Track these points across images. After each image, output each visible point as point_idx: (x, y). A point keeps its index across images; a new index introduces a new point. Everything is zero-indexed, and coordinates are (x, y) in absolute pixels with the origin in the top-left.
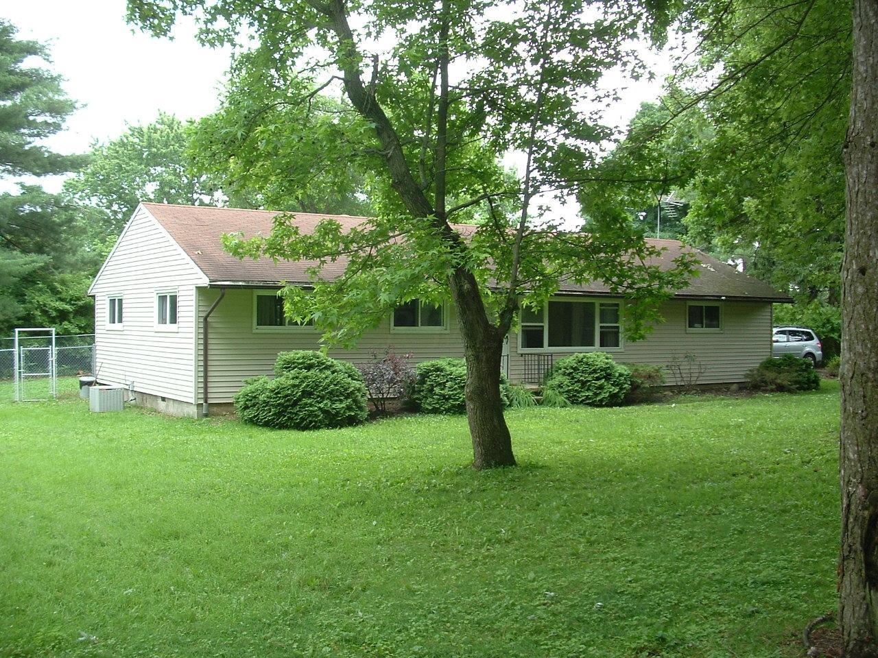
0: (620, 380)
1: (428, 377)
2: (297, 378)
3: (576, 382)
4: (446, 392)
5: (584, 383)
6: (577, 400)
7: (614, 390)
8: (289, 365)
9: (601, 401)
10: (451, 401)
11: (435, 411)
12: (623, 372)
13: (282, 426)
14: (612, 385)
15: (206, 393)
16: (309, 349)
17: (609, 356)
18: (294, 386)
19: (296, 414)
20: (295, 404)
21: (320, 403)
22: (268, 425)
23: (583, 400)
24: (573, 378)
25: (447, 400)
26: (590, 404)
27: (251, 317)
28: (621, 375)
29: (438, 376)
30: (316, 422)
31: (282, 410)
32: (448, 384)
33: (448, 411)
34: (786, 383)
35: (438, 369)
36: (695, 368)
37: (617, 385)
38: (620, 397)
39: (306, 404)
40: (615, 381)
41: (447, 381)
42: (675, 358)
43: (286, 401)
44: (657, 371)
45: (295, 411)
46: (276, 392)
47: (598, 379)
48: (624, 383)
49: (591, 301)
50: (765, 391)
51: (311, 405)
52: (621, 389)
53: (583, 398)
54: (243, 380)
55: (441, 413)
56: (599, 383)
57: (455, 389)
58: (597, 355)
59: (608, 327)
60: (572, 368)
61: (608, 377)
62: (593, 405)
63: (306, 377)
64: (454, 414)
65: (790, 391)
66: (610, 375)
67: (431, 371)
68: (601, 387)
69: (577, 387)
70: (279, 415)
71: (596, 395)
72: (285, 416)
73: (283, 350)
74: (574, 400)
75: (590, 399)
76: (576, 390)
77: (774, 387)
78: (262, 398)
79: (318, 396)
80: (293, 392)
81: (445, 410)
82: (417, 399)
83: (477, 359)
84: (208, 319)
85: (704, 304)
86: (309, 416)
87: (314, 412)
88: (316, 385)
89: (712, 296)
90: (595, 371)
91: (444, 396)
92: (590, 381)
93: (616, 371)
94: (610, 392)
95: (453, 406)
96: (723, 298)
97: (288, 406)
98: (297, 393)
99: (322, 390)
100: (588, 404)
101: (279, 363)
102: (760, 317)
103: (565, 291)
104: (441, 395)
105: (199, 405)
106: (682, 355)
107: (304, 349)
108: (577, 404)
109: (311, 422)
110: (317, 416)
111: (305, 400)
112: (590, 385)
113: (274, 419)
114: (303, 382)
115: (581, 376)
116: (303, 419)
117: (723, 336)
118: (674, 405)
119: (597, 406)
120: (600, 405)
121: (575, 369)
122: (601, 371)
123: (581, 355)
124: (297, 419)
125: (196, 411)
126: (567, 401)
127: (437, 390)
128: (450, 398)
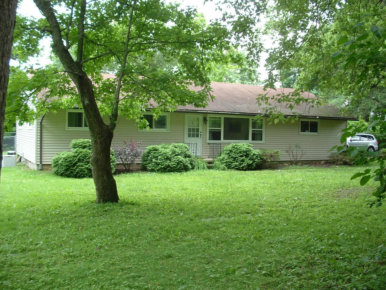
0: (254, 157)
1: (150, 154)
2: (77, 152)
3: (231, 158)
4: (158, 161)
5: (235, 158)
6: (231, 167)
7: (250, 162)
8: (75, 146)
9: (243, 167)
10: (160, 165)
11: (152, 171)
12: (256, 153)
13: (68, 176)
14: (249, 159)
15: (41, 159)
16: (85, 139)
17: (250, 145)
18: (74, 156)
19: (75, 170)
20: (75, 165)
21: (86, 165)
22: (62, 175)
23: (234, 167)
24: (230, 156)
25: (158, 165)
26: (237, 169)
27: (65, 123)
28: (254, 155)
29: (155, 153)
30: (84, 174)
31: (68, 168)
32: (159, 157)
33: (158, 170)
34: (348, 161)
35: (155, 150)
36: (300, 153)
37: (252, 160)
38: (253, 166)
39: (79, 165)
40: (251, 158)
41: (159, 156)
42: (290, 147)
43: (69, 164)
44: (277, 153)
45: (74, 169)
46: (65, 159)
47: (242, 156)
48: (256, 159)
49: (247, 118)
50: (337, 164)
51: (82, 166)
52: (254, 162)
53: (234, 166)
54: (56, 153)
55: (155, 171)
56: (242, 158)
57: (162, 160)
58: (243, 145)
59: (257, 131)
60: (229, 150)
61: (247, 156)
62: (238, 169)
63: (81, 152)
64: (161, 172)
65: (350, 165)
66: (248, 154)
67: (152, 150)
68: (243, 161)
69: (231, 160)
70: (66, 170)
71: (241, 164)
72: (69, 171)
73: (75, 139)
74: (229, 167)
75: (237, 166)
76: (230, 162)
77: (342, 163)
78: (60, 162)
79: (86, 162)
80: (74, 159)
81: (157, 170)
82: (145, 164)
83: (96, 142)
84: (42, 123)
85: (310, 120)
86: (81, 171)
87: (83, 169)
88: (85, 156)
89: (312, 116)
90: (240, 152)
91: (157, 163)
92: (238, 157)
93: (252, 153)
94: (248, 163)
95: (161, 168)
96: (317, 117)
97: (70, 166)
98: (75, 160)
99: (88, 159)
100: (236, 169)
101: (71, 145)
102: (339, 127)
103: (230, 112)
104: (155, 162)
105: (38, 165)
106: (294, 146)
107: (83, 139)
108: (231, 168)
109: (82, 174)
110: (85, 171)
111: (79, 164)
112: (237, 159)
113: (64, 172)
114: (79, 154)
115: (234, 155)
116: (78, 173)
117: (319, 136)
118: (280, 170)
119: (241, 170)
120: (242, 169)
121: (231, 151)
122: (244, 152)
123: (234, 144)
124: (75, 173)
125: (36, 167)
126: (225, 167)
127: (154, 160)
128: (159, 164)
